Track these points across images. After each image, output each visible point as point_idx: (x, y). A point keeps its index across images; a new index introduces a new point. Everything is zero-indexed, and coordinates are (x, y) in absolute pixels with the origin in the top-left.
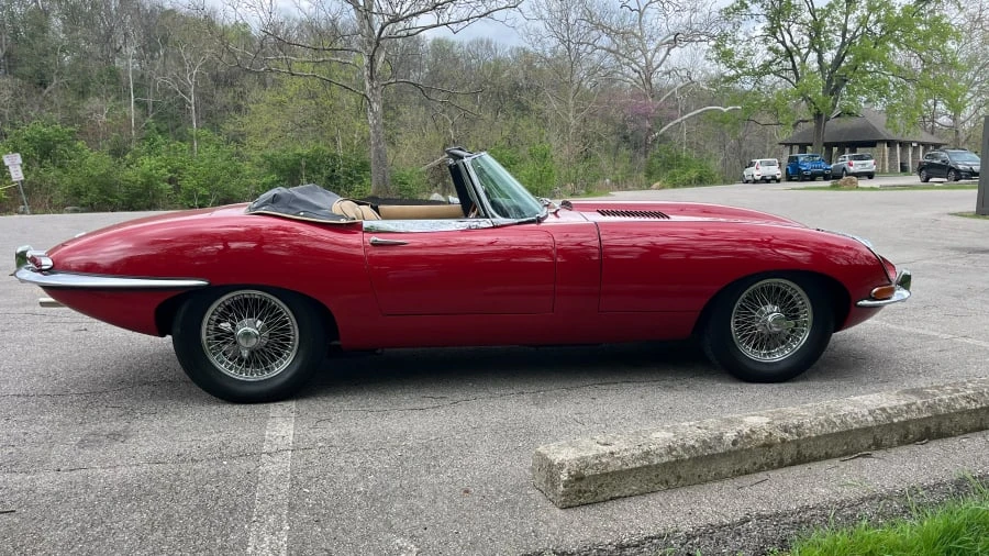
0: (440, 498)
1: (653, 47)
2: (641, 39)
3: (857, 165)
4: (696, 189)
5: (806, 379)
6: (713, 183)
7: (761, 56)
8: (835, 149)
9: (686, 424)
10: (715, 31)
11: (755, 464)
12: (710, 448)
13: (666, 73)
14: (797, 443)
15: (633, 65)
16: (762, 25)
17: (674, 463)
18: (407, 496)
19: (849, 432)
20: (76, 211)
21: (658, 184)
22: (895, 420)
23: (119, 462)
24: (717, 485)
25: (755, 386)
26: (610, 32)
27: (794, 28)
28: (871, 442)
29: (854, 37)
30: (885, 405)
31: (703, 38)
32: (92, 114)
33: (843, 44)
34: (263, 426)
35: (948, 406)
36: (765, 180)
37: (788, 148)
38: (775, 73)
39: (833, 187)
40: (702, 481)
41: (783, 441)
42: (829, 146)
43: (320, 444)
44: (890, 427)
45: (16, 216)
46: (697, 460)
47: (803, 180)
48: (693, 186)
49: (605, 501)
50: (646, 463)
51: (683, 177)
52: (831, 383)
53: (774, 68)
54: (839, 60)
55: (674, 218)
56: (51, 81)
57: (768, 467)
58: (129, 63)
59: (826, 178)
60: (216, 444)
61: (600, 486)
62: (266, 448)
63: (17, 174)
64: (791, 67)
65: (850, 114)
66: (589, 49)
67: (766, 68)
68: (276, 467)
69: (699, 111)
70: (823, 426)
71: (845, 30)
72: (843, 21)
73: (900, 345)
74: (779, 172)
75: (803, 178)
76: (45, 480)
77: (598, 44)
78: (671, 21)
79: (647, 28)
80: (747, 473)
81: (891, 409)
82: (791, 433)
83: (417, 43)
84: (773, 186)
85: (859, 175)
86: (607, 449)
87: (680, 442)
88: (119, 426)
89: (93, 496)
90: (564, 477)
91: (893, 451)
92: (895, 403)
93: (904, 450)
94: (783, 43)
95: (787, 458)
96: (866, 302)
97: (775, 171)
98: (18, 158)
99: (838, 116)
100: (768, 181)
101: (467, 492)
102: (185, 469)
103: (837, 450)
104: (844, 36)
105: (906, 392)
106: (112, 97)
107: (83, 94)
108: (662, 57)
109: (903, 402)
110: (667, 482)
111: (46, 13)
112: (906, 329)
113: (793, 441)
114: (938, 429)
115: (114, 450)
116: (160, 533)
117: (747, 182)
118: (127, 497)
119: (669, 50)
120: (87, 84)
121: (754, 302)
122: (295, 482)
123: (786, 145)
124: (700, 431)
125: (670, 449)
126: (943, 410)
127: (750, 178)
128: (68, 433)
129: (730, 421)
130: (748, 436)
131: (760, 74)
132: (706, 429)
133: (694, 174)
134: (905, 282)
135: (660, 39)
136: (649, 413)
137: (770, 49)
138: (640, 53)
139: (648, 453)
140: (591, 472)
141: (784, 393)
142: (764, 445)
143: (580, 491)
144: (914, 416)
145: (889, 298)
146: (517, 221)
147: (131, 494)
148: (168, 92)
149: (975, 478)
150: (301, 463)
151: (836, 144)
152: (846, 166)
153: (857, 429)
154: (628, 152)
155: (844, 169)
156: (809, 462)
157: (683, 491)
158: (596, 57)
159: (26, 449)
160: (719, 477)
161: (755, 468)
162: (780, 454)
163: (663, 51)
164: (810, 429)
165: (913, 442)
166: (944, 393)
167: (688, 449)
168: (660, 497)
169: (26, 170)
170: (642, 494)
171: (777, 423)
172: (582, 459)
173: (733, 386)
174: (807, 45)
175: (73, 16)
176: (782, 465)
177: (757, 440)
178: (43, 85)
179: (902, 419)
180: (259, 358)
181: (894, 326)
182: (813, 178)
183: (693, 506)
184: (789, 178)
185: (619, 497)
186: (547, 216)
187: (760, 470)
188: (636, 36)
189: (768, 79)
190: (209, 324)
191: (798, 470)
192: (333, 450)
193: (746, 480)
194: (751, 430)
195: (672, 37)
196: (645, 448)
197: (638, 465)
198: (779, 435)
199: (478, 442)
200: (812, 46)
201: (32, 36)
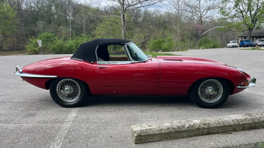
0: (104, 138)
1: (203, 10)
2: (199, 8)
3: (260, 43)
4: (213, 49)
5: (221, 108)
6: (218, 47)
7: (234, 12)
8: (255, 38)
9: (176, 121)
10: (220, 6)
11: (194, 134)
12: (180, 129)
13: (206, 18)
14: (208, 129)
15: (197, 16)
16: (234, 4)
17: (169, 133)
18: (95, 137)
19: (225, 126)
20: (54, 54)
21: (202, 48)
22: (240, 123)
23: (30, 122)
24: (182, 139)
25: (205, 109)
26: (191, 7)
27: (243, 5)
28: (232, 129)
29: (260, 7)
30: (238, 119)
31: (217, 8)
32: (61, 30)
33: (257, 9)
34: (68, 114)
35: (258, 120)
36: (233, 47)
37: (241, 38)
38: (237, 17)
39: (253, 49)
40: (178, 138)
41: (203, 128)
42: (253, 37)
43: (80, 120)
44: (239, 125)
45: (40, 55)
46: (176, 132)
47: (244, 47)
48: (212, 48)
49: (148, 142)
50: (160, 132)
51: (210, 46)
52: (228, 109)
53: (237, 16)
54: (256, 14)
55: (184, 61)
56: (52, 22)
57: (198, 135)
58: (70, 18)
59: (251, 46)
60: (55, 118)
61: (146, 138)
62: (66, 121)
63: (40, 45)
64: (242, 15)
65: (259, 28)
66: (185, 11)
67: (235, 16)
68: (67, 126)
69: (215, 28)
70: (216, 124)
71: (258, 6)
72: (257, 3)
73: (254, 99)
74: (237, 44)
75: (245, 46)
76: (11, 126)
77: (187, 10)
78: (208, 3)
79: (201, 5)
80: (192, 136)
81: (240, 120)
82: (206, 125)
83: (140, 11)
84: (235, 48)
85: (260, 46)
86: (149, 128)
87: (171, 127)
88: (35, 112)
89: (20, 131)
90: (136, 135)
91: (239, 132)
92: (241, 118)
93: (243, 132)
94: (240, 9)
95: (205, 133)
96: (239, 87)
97: (236, 44)
98: (41, 41)
99: (256, 29)
100: (234, 47)
101: (112, 137)
102: (44, 125)
103: (221, 131)
104: (257, 7)
105: (246, 115)
106: (66, 26)
107: (59, 25)
108: (205, 13)
109: (244, 118)
110: (167, 138)
111: (51, 6)
112: (258, 93)
113: (207, 128)
114: (255, 126)
115: (31, 119)
116: (30, 143)
117: (228, 47)
118: (27, 132)
119: (207, 11)
120: (60, 23)
121: (206, 86)
122: (69, 131)
123: (240, 37)
124: (178, 124)
125: (168, 129)
126: (256, 121)
127: (229, 46)
128: (22, 113)
129: (189, 121)
130: (193, 126)
131: (233, 18)
132: (181, 123)
133: (212, 45)
134: (254, 81)
135: (204, 8)
136: (171, 116)
137: (236, 10)
138: (199, 12)
139: (161, 129)
140: (144, 134)
141: (213, 112)
142: (197, 129)
143: (140, 139)
144: (247, 122)
145: (247, 86)
146: (138, 62)
147: (29, 131)
148: (79, 25)
149: (261, 143)
150: (73, 125)
151: (255, 37)
152: (257, 43)
153: (227, 125)
154: (195, 39)
155: (257, 44)
156: (212, 134)
157: (171, 141)
158: (186, 14)
159: (10, 117)
160: (183, 137)
161: (194, 135)
162: (202, 131)
163: (206, 11)
164: (212, 125)
165: (246, 130)
166: (258, 115)
167: (174, 129)
168: (164, 142)
169: (43, 44)
170: (159, 141)
171: (202, 122)
172: (142, 130)
173: (199, 109)
174: (247, 9)
175: (57, 6)
176: (203, 134)
177: (196, 127)
178: (50, 23)
179: (243, 123)
180: (70, 96)
181: (255, 92)
182: (247, 46)
183: (172, 146)
184: (240, 46)
185: (152, 141)
186: (148, 60)
187: (196, 136)
188: (198, 8)
189: (236, 19)
190: (58, 87)
191: (207, 137)
192: (83, 122)
193: (191, 139)
194: (194, 124)
195: (208, 8)
196: (161, 128)
197: (158, 133)
198: (202, 126)
199: (121, 122)
200: (248, 10)
201: (48, 11)
